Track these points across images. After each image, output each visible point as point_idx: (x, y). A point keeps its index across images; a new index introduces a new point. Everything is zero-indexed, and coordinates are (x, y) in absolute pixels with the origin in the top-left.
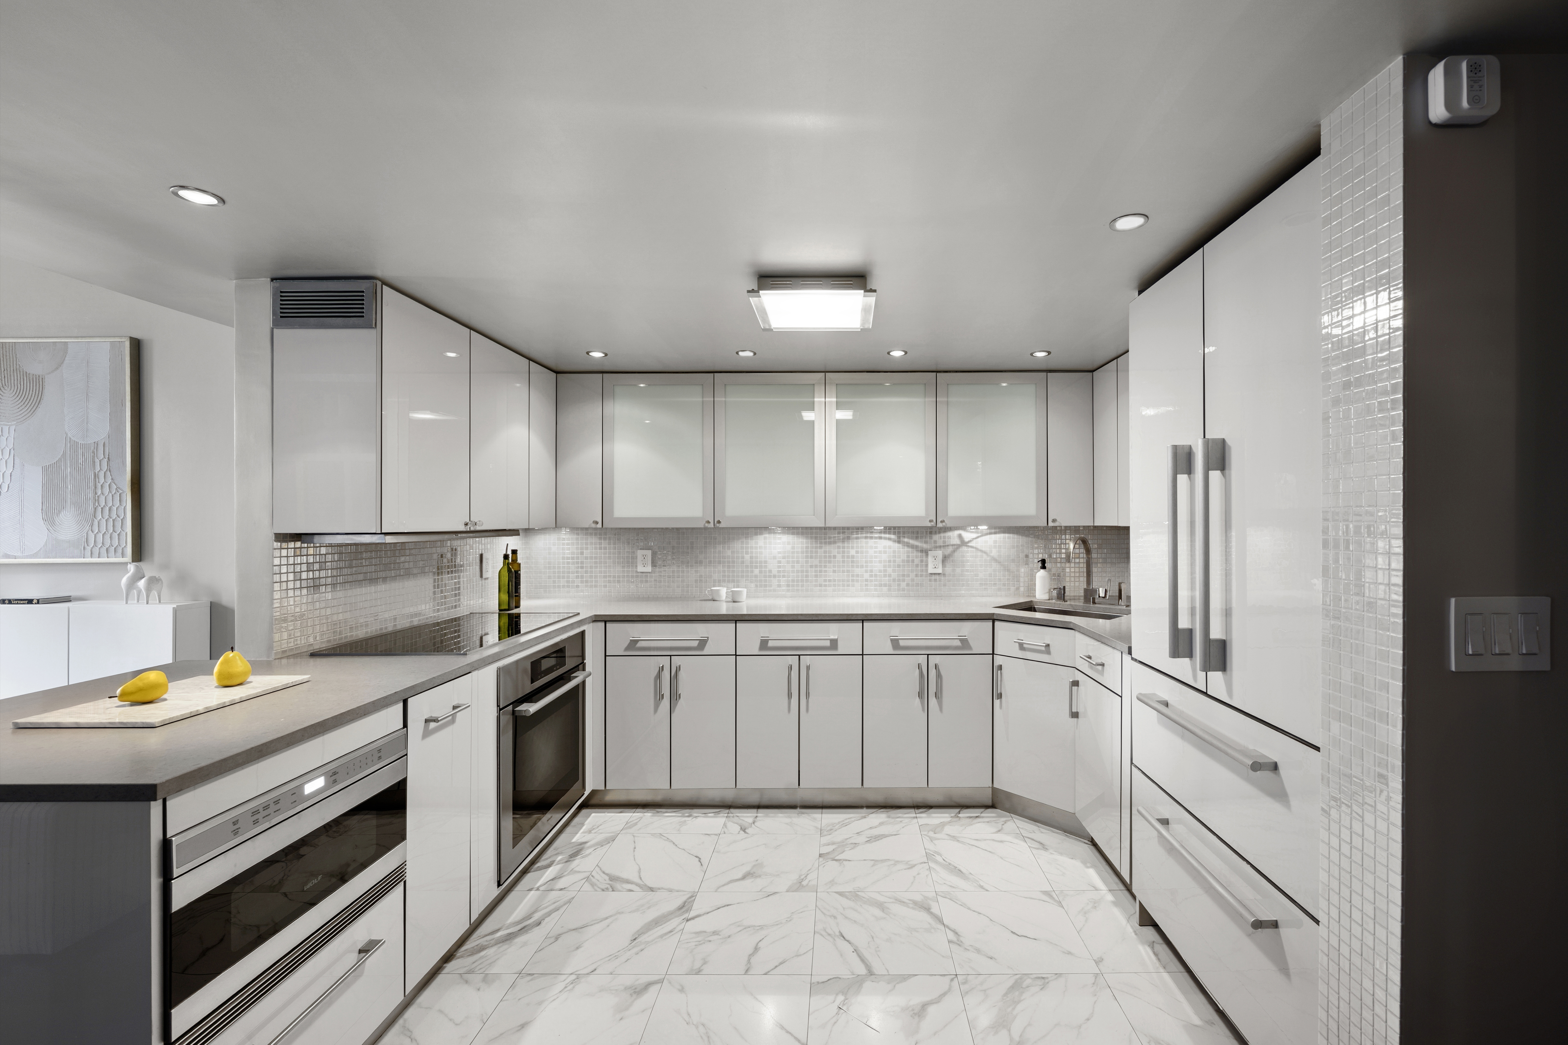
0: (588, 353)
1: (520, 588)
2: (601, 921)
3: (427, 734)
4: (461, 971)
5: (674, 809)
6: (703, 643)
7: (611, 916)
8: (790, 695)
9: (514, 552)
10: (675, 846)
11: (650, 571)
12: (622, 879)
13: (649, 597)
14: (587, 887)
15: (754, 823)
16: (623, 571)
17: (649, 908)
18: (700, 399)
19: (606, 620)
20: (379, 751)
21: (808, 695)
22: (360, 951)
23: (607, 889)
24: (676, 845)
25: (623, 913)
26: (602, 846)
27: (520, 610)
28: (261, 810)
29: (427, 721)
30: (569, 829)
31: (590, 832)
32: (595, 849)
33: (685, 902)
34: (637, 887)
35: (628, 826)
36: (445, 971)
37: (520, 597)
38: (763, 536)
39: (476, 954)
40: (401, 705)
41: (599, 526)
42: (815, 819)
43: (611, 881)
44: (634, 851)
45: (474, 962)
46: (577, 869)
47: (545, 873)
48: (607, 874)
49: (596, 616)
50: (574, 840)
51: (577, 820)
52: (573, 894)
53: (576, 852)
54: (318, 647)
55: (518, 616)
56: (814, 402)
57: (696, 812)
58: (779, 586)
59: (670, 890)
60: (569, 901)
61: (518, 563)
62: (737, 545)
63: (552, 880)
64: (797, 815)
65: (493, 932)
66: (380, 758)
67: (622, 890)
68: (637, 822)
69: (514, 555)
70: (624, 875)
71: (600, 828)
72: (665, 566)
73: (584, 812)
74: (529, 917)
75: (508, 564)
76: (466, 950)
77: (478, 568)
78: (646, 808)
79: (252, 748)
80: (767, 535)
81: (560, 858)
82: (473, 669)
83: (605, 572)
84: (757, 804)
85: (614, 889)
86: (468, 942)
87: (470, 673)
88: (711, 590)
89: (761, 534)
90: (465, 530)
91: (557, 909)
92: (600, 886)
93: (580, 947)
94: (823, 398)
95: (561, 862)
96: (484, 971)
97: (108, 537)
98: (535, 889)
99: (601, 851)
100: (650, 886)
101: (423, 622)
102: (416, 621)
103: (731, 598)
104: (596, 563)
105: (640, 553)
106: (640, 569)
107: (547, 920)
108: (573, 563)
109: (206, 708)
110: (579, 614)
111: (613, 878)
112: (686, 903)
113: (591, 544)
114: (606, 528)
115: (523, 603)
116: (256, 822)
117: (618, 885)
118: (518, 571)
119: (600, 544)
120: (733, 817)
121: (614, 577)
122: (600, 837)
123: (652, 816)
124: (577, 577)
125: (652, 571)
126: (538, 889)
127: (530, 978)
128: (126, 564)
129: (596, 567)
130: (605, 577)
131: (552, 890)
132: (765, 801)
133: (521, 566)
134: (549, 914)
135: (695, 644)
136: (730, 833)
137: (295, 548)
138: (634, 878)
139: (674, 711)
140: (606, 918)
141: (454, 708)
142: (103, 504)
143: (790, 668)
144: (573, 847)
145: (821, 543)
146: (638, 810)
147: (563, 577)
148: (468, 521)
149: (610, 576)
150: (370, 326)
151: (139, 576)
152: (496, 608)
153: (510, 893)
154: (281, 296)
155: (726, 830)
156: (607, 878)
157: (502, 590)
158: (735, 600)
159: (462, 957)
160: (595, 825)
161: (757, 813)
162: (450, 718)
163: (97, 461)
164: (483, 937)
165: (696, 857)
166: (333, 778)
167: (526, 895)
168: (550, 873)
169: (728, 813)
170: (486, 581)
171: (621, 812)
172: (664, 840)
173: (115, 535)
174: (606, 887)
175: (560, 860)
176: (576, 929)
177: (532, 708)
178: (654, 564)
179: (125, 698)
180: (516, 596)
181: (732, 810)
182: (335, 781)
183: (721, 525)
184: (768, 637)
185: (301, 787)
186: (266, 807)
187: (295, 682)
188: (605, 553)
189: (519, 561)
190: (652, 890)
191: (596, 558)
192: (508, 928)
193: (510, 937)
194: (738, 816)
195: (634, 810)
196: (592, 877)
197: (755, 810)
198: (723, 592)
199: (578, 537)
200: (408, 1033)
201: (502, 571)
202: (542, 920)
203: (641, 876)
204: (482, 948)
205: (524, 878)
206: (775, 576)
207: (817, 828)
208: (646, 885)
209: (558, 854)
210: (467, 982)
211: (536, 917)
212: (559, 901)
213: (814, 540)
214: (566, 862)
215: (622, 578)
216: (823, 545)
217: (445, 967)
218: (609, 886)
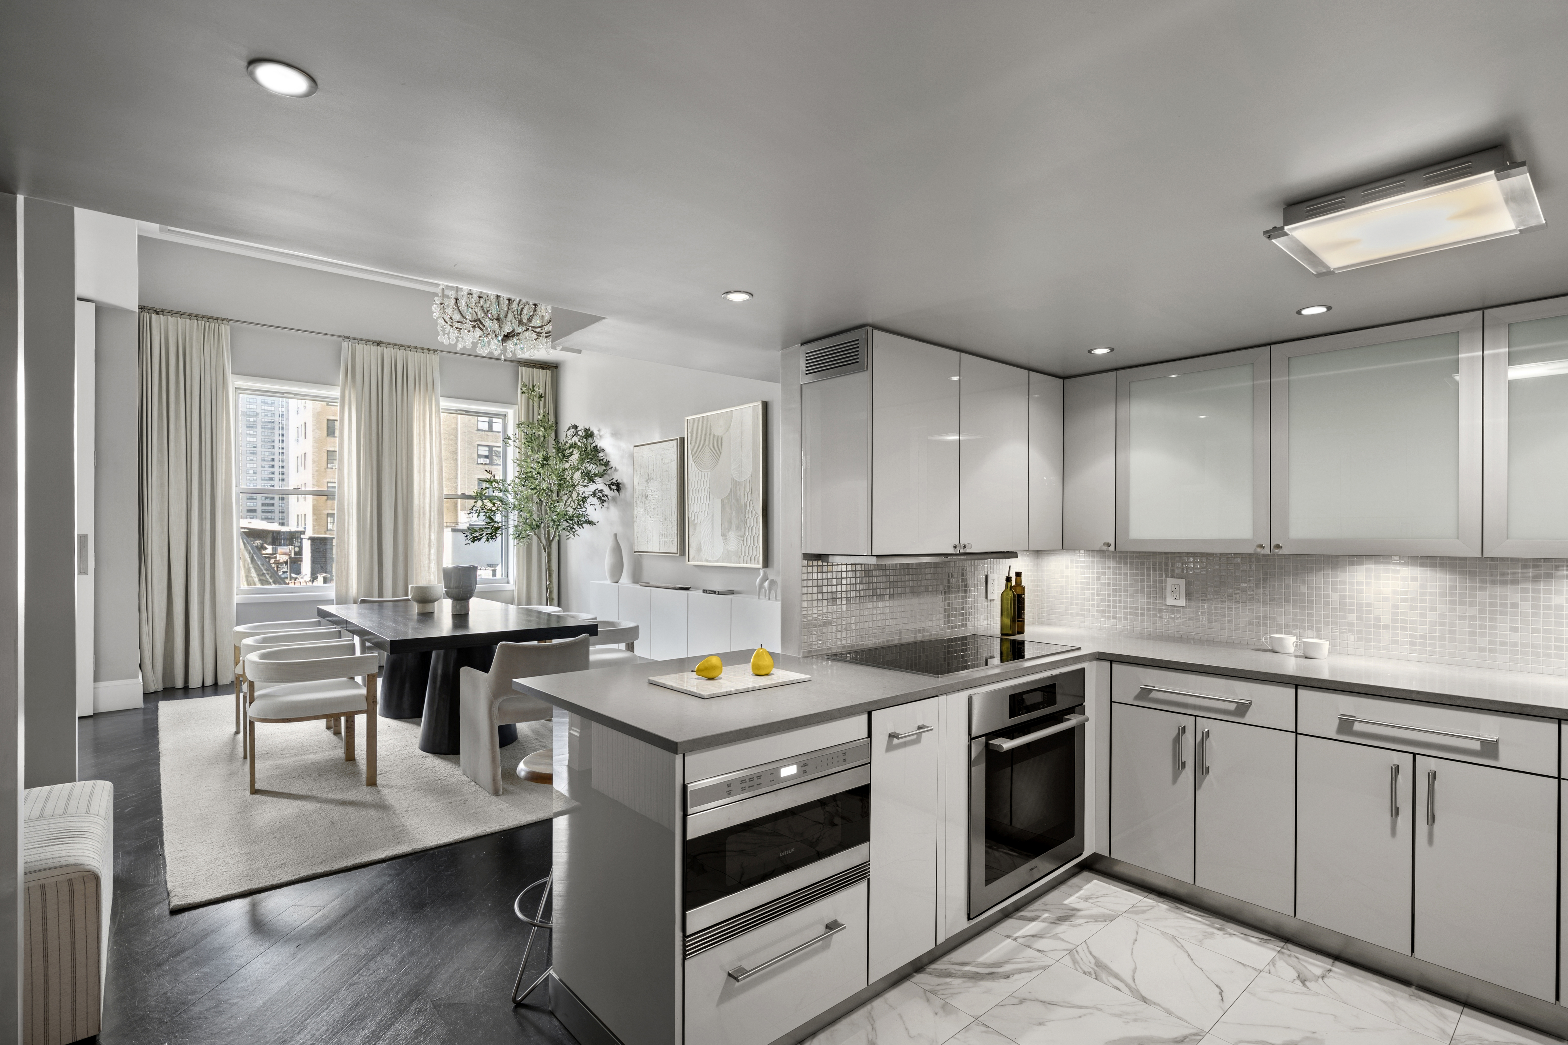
0: (1090, 352)
1: (1024, 613)
2: (1073, 1007)
3: (890, 748)
4: (926, 988)
5: (1201, 912)
6: (1243, 708)
7: (1086, 1007)
8: (1395, 811)
9: (1018, 574)
10: (1189, 960)
11: (1184, 605)
12: (1111, 970)
13: (1181, 638)
14: (1067, 960)
15: (1323, 977)
16: (1148, 603)
17: (1135, 1020)
18: (1250, 383)
19: (1113, 659)
20: (844, 754)
21: (1431, 818)
22: (827, 927)
23: (1090, 973)
24: (1192, 960)
25: (1101, 1010)
26: (1096, 921)
27: (1024, 637)
28: (747, 780)
29: (890, 736)
30: (1064, 888)
31: (1086, 899)
32: (1087, 922)
33: (1185, 1037)
34: (1127, 989)
35: (1134, 910)
36: (913, 980)
37: (1024, 622)
38: (1364, 567)
39: (942, 977)
40: (865, 716)
41: (1112, 548)
42: (1444, 1016)
43: (1097, 966)
44: (1134, 944)
45: (939, 985)
46: (1061, 936)
47: (1026, 925)
48: (1094, 957)
49: (1099, 653)
50: (1066, 902)
51: (1075, 881)
52: (1049, 962)
53: (1065, 916)
54: (835, 651)
55: (1022, 643)
56: (1457, 361)
57: (1231, 928)
58: (1395, 642)
59: (1169, 1013)
60: (1045, 968)
61: (1022, 586)
62: (1318, 579)
63: (1033, 936)
64: (1407, 996)
65: (964, 963)
66: (845, 760)
67: (1107, 983)
68: (1147, 910)
69: (1018, 578)
70: (1115, 967)
71: (1099, 899)
72: (1205, 600)
73: (1086, 874)
74: (999, 964)
75: (1011, 586)
76: (935, 969)
77: (983, 588)
78: (1163, 898)
79: (741, 730)
80: (1373, 566)
81: (1046, 915)
82: (940, 693)
83: (1126, 602)
84: (1336, 952)
85: (1098, 978)
86: (939, 962)
87: (937, 696)
88: (1271, 637)
89: (1362, 564)
90: (954, 552)
91: (1030, 970)
92: (1083, 967)
93: (1044, 1025)
94: (1477, 351)
95: (1047, 920)
96: (945, 999)
97: (751, 548)
98: (1013, 938)
99: (1094, 927)
100: (1144, 994)
101: (927, 638)
102: (920, 637)
103: (1302, 652)
104: (1114, 590)
105: (1170, 582)
106: (1170, 601)
107: (1016, 977)
108: (1088, 589)
109: (737, 690)
110: (1080, 649)
111: (1100, 964)
112: (1187, 1039)
113: (1109, 568)
114: (1121, 552)
115: (1027, 628)
116: (743, 789)
117: (1103, 975)
118: (1022, 595)
119: (1120, 568)
120: (1290, 956)
121: (1137, 609)
122: (1095, 911)
123: (1169, 910)
124: (1093, 605)
125: (1186, 605)
126: (1015, 939)
127: (984, 1029)
128: (758, 569)
129: (1115, 596)
130: (1125, 608)
131: (1029, 947)
132: (1351, 953)
133: (1026, 589)
134: (1020, 971)
135: (1233, 707)
136: (1279, 977)
137: (818, 566)
138: (1127, 976)
139: (1200, 787)
140: (1080, 1007)
141: (919, 728)
142: (748, 525)
143: (1396, 770)
144: (1063, 909)
145: (1482, 581)
146: (1151, 896)
147: (1077, 604)
148: (957, 543)
149: (1131, 608)
150: (863, 368)
151: (765, 579)
152: (998, 631)
153: (988, 931)
154: (806, 357)
155: (1272, 970)
156: (1093, 961)
157: (1005, 613)
158: (1308, 655)
159: (929, 973)
160: (1094, 895)
161: (1332, 966)
162: (915, 737)
163: (746, 494)
164: (953, 964)
165: (1217, 986)
166: (804, 768)
167: (1002, 941)
168: (1032, 927)
169: (1282, 948)
170: (992, 603)
171: (1129, 891)
172: (1177, 946)
173: (755, 547)
174: (1089, 971)
175: (1045, 919)
176: (1044, 1002)
177: (1007, 745)
178: (1189, 596)
179: (701, 674)
180: (1018, 621)
181: (1290, 946)
182: (805, 772)
183: (1280, 552)
184: (1354, 717)
185: (777, 770)
186: (751, 780)
187: (800, 679)
188: (1126, 580)
189: (1023, 584)
190: (1144, 1000)
191: (1115, 585)
192: (976, 966)
193: (976, 977)
194: (1297, 958)
195: (1147, 894)
196: (1075, 952)
197: (1330, 961)
198: (1290, 642)
199: (1094, 560)
200: (871, 1020)
201: (1005, 594)
202: (1011, 974)
203: (1135, 978)
204: (949, 975)
205: (1005, 921)
206: (1386, 627)
207: (1444, 1032)
208: (1138, 991)
209: (1045, 910)
210: (928, 1000)
211: (1007, 968)
212: (1034, 962)
213: (1468, 577)
214: (1052, 923)
215: (1147, 610)
216: (1488, 585)
217: (914, 976)
218: (1093, 972)
